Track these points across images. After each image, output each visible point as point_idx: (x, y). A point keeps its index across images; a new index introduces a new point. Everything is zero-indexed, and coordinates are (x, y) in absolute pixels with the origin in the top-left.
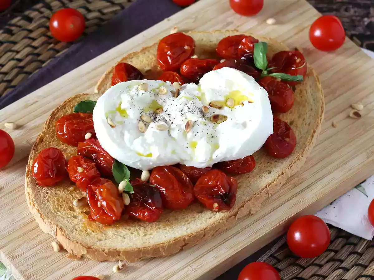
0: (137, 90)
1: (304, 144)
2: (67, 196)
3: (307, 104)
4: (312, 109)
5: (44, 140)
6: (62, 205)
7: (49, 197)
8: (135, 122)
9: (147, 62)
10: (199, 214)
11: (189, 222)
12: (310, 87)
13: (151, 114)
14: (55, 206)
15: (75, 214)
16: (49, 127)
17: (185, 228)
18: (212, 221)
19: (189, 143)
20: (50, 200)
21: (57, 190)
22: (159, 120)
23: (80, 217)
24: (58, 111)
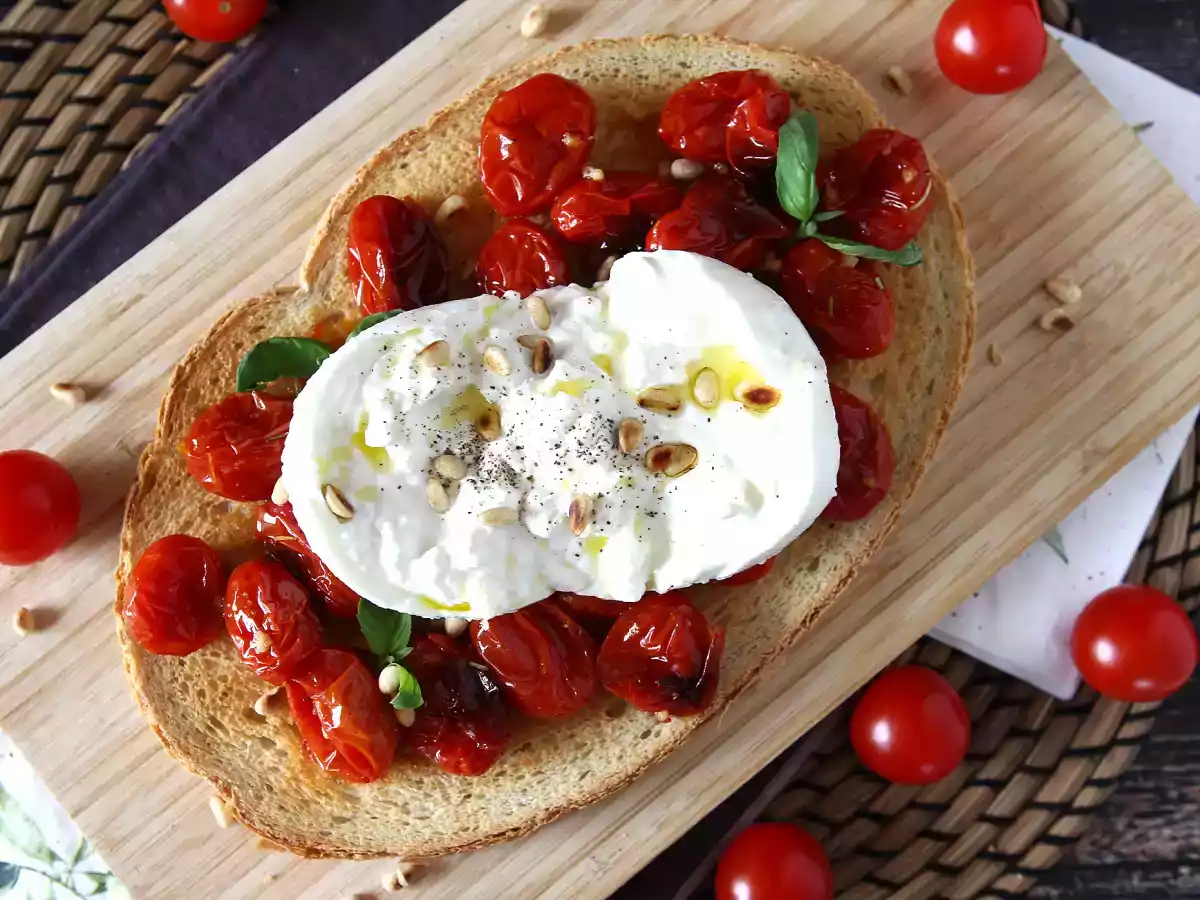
0: (415, 370)
1: (914, 463)
2: (240, 673)
3: (924, 312)
4: (938, 331)
5: (158, 479)
6: (225, 705)
7: (188, 677)
8: (414, 480)
9: (451, 170)
10: (615, 722)
11: (585, 750)
12: (937, 247)
13: (464, 447)
14: (207, 709)
15: (265, 734)
16: (169, 428)
17: (574, 773)
18: (650, 747)
19: (584, 545)
20: (190, 686)
21: (208, 652)
22: (490, 473)
23: (281, 742)
24: (193, 369)
